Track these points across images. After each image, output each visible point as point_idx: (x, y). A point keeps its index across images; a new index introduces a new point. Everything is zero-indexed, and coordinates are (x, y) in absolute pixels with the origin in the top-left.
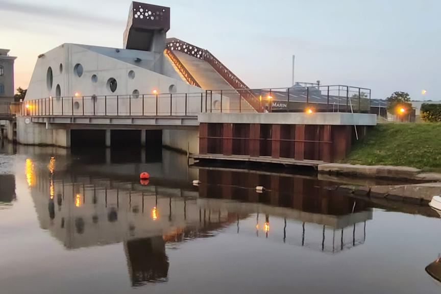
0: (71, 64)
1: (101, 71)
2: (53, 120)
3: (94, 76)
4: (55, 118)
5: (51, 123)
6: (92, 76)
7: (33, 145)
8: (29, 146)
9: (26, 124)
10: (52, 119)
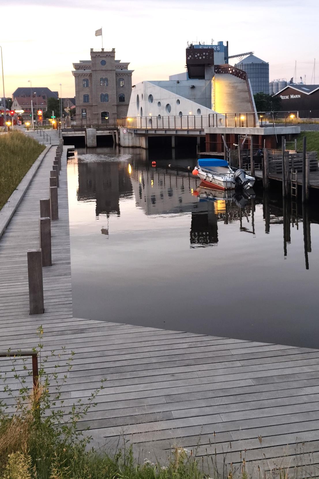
0: (147, 95)
1: (162, 99)
2: (137, 132)
3: (159, 103)
4: (137, 130)
5: (136, 134)
6: (158, 103)
7: (129, 147)
8: (126, 148)
9: (124, 133)
10: (135, 131)
